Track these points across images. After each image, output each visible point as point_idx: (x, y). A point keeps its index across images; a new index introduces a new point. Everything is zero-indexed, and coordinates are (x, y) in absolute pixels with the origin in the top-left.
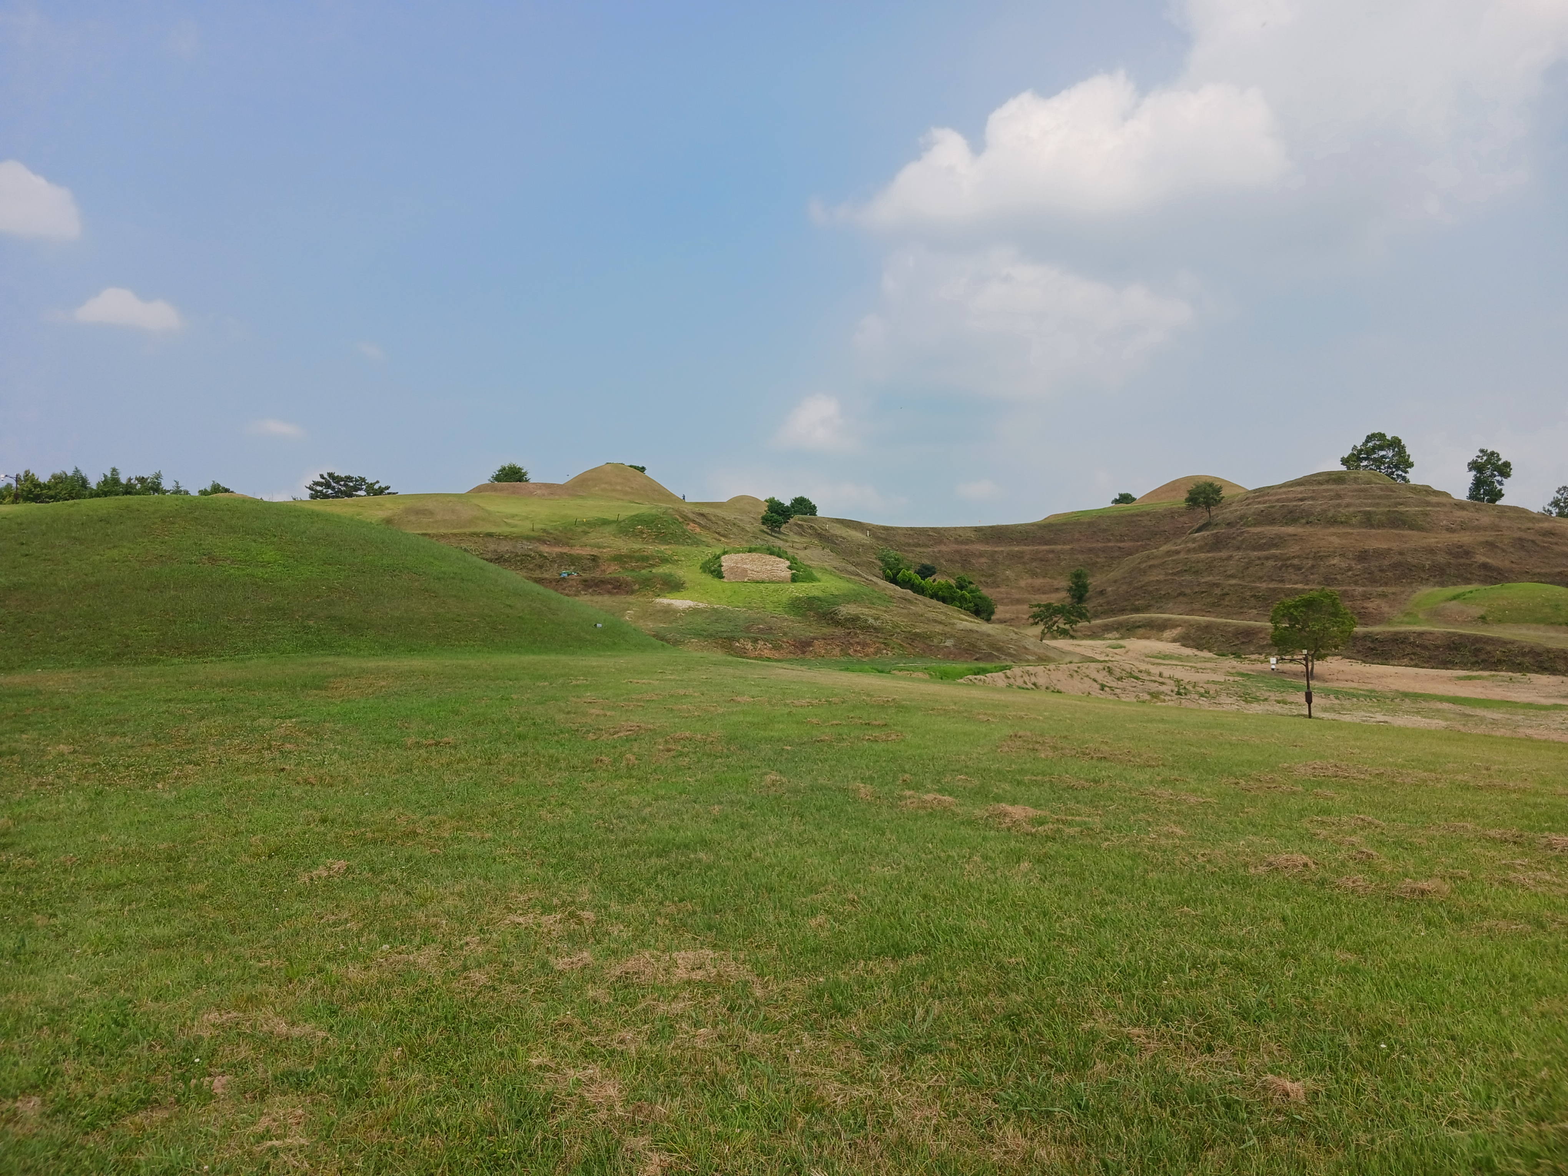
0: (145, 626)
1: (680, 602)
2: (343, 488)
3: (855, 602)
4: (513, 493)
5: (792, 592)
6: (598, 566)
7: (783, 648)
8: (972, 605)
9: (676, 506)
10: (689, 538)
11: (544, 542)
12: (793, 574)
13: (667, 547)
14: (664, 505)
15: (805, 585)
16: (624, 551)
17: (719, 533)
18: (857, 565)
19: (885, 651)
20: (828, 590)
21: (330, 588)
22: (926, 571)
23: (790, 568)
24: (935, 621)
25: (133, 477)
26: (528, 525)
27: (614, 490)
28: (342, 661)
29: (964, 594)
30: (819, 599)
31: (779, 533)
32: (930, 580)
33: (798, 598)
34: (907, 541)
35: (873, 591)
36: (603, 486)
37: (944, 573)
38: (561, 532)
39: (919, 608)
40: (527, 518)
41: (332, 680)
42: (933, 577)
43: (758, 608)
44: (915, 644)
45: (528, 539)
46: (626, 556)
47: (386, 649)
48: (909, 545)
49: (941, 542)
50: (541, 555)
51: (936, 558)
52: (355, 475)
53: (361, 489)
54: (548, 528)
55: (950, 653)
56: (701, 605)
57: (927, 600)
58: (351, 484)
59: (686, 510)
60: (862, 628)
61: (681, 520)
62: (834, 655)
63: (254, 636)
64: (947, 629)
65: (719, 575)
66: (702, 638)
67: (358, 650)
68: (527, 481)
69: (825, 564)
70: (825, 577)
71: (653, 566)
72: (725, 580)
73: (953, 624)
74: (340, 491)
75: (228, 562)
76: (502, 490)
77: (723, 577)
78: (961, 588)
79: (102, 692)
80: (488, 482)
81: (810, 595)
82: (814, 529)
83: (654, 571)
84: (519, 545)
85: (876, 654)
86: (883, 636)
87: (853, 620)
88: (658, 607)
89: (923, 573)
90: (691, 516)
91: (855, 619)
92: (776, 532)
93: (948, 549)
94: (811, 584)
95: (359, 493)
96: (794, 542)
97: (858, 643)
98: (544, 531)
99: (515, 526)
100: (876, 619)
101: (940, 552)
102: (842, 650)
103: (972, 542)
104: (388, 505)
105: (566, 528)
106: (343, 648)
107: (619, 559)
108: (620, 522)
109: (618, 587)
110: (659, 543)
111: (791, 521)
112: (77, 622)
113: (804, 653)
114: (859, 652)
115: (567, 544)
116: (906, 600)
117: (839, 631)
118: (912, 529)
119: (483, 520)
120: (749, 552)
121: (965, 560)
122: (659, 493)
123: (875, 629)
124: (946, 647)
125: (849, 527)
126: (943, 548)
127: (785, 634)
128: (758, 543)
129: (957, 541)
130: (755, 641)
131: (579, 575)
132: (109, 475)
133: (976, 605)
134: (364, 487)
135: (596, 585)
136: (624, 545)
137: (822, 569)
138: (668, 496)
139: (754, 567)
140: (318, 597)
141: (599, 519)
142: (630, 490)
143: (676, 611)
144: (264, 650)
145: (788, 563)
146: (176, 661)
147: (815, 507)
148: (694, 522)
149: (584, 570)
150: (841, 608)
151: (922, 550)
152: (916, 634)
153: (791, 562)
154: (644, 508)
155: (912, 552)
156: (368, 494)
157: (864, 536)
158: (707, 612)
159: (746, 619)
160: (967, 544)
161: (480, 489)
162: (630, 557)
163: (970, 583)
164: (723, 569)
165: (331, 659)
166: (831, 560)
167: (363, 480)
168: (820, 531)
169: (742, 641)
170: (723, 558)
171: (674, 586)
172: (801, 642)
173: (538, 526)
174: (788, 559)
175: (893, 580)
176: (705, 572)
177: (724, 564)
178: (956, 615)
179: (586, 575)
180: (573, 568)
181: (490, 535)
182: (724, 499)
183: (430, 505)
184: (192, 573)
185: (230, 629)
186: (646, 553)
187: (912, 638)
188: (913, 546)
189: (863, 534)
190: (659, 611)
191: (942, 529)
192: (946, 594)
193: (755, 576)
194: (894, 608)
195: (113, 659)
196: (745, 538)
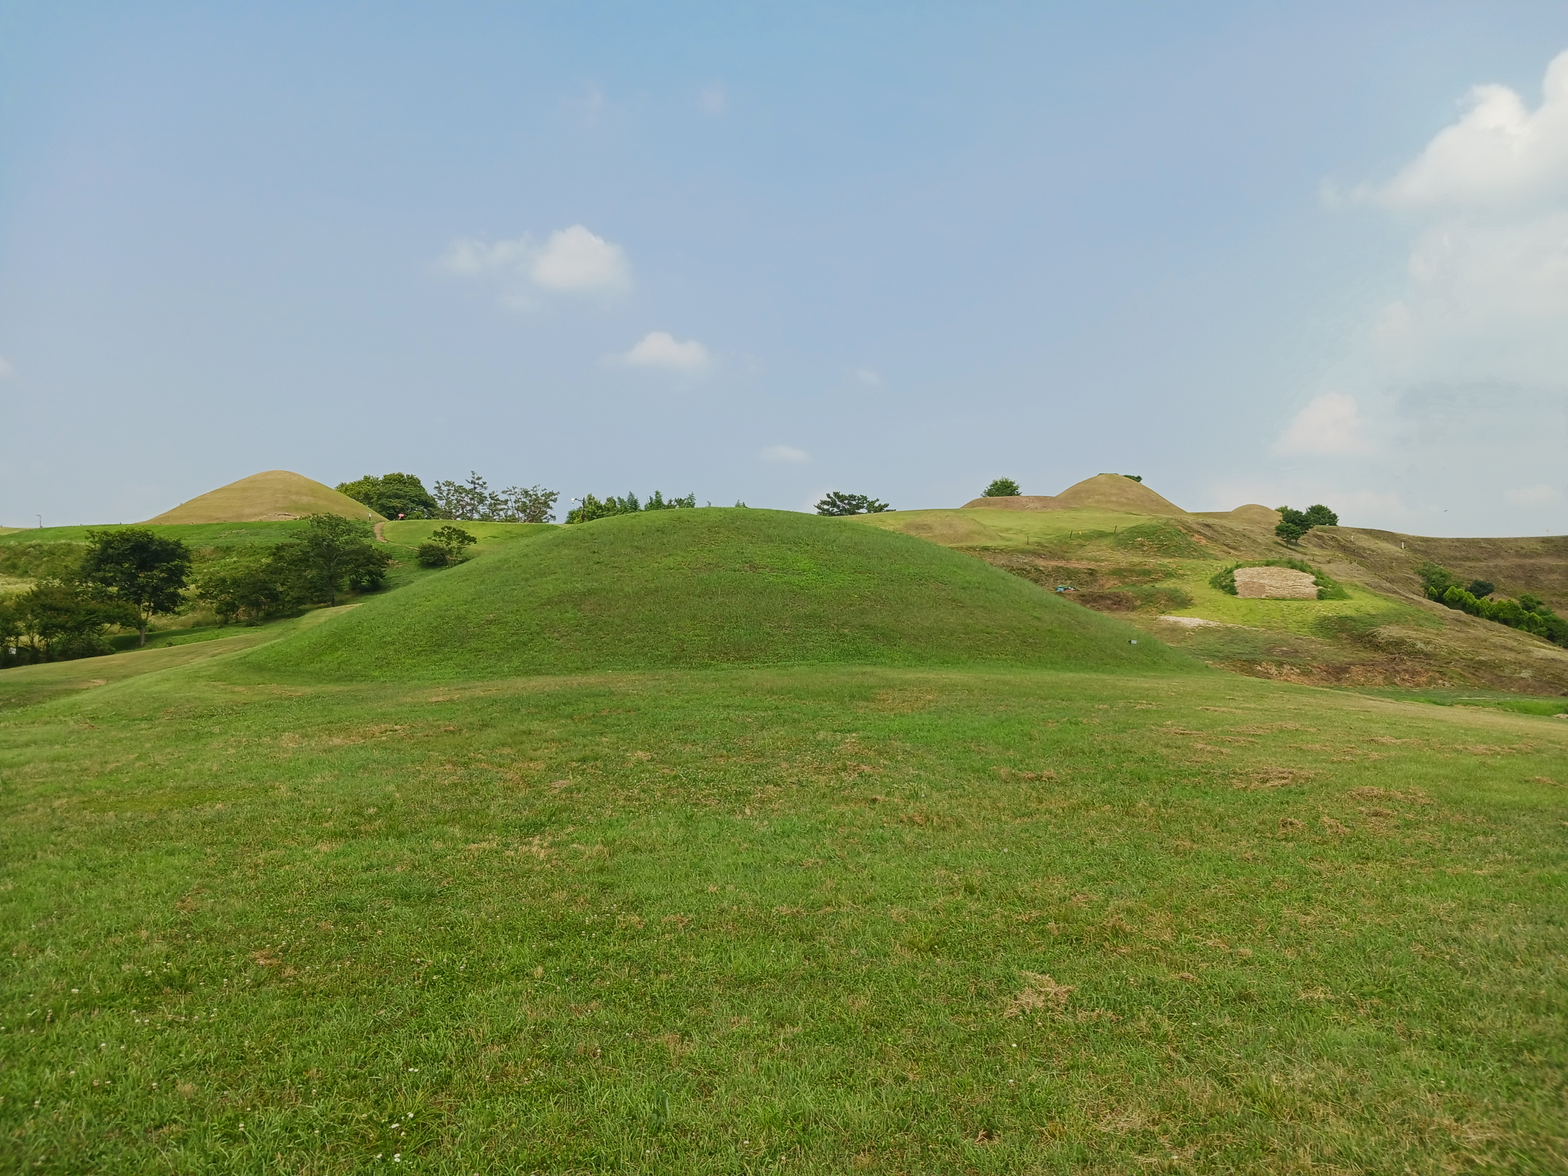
0: (698, 631)
1: (1188, 620)
2: (847, 507)
3: (1397, 623)
4: (1006, 507)
5: (1319, 610)
6: (1096, 581)
7: (1313, 674)
8: (1544, 629)
9: (1178, 517)
10: (1195, 550)
11: (1040, 556)
12: (1320, 591)
13: (1171, 560)
14: (1164, 516)
15: (1335, 603)
16: (1124, 565)
17: (1227, 546)
18: (1392, 581)
19: (1440, 681)
20: (1362, 609)
21: (861, 597)
22: (1481, 589)
23: (1316, 583)
24: (1505, 648)
25: (673, 499)
26: (1023, 538)
27: (1109, 502)
28: (879, 671)
29: (1533, 617)
30: (1352, 619)
31: (1296, 545)
32: (1486, 598)
33: (1326, 618)
34: (1452, 554)
35: (1419, 610)
36: (1097, 497)
37: (1503, 591)
38: (1056, 545)
39: (1481, 633)
40: (1021, 531)
41: (877, 691)
42: (1491, 596)
43: (1280, 628)
44: (1481, 673)
45: (1024, 552)
46: (1125, 570)
47: (919, 660)
48: (1456, 558)
49: (1497, 555)
50: (1037, 570)
51: (1492, 574)
52: (858, 494)
53: (863, 507)
54: (1043, 541)
55: (1529, 686)
56: (1213, 624)
57: (1488, 623)
58: (854, 503)
59: (1190, 520)
60: (1409, 654)
61: (1184, 531)
62: (1376, 684)
63: (794, 643)
64: (1521, 657)
65: (1233, 591)
66: (1217, 660)
67: (893, 660)
68: (1018, 495)
69: (1355, 579)
70: (1357, 595)
71: (1155, 580)
72: (1239, 596)
73: (1529, 651)
74: (845, 510)
75: (767, 569)
76: (995, 504)
77: (1236, 594)
78: (1528, 608)
79: (667, 695)
80: (980, 497)
81: (1342, 614)
82: (1337, 540)
83: (1157, 586)
84: (1014, 559)
85: (1429, 683)
86: (1437, 663)
87: (1397, 644)
88: (1164, 625)
89: (1477, 591)
90: (1195, 526)
91: (1398, 643)
92: (1292, 544)
93: (1508, 564)
94: (1341, 602)
95: (861, 511)
96: (1313, 555)
97: (1406, 671)
98: (1039, 544)
99: (1010, 540)
100: (1428, 643)
101: (1496, 566)
102: (1385, 678)
103: (1539, 555)
104: (890, 521)
105: (1060, 541)
106: (878, 657)
107: (1118, 573)
108: (1118, 534)
109: (1118, 602)
110: (1161, 556)
111: (1310, 531)
112: (640, 626)
113: (1339, 680)
114: (1407, 680)
115: (1063, 558)
116: (1460, 621)
117: (1380, 657)
118: (1458, 540)
119: (979, 534)
120: (1267, 565)
121: (1531, 577)
122: (1159, 504)
123: (1426, 655)
124: (1522, 678)
125: (1378, 537)
126: (1501, 562)
127: (1314, 658)
128: (1273, 556)
129: (1518, 554)
130: (1280, 664)
131: (1075, 590)
132: (654, 498)
133: (1549, 629)
134: (865, 505)
135: (1095, 600)
136: (1124, 559)
137: (1351, 585)
138: (1168, 507)
139: (1273, 583)
140: (851, 605)
141: (1095, 531)
142: (1125, 501)
143: (1184, 630)
144: (804, 658)
145: (1313, 578)
146: (725, 666)
147: (1335, 516)
148: (1198, 532)
149: (1081, 584)
150: (1381, 630)
151: (1472, 564)
152: (1481, 662)
153: (1317, 577)
154: (1143, 519)
155: (1460, 566)
156: (869, 512)
157: (1398, 549)
158: (1219, 631)
159: (1266, 639)
160: (1531, 557)
161: (973, 504)
162: (1131, 571)
163: (1540, 603)
164: (1236, 584)
165: (869, 669)
166: (1361, 576)
167: (865, 498)
168: (1343, 542)
169: (1264, 664)
170: (1235, 572)
171: (1181, 602)
172: (1335, 668)
173: (1032, 540)
174: (1313, 574)
175: (1439, 599)
176: (1215, 587)
177: (1236, 578)
178: (1528, 640)
179: (1083, 590)
180: (1069, 582)
181: (986, 549)
182: (1230, 509)
183: (929, 520)
184: (736, 580)
185: (772, 636)
186: (1147, 567)
187: (1477, 667)
188: (1461, 559)
189: (1397, 546)
190: (1165, 629)
191: (1498, 539)
192: (1509, 616)
193: (1275, 592)
194: (1448, 631)
195: (671, 662)
196: (1258, 550)
